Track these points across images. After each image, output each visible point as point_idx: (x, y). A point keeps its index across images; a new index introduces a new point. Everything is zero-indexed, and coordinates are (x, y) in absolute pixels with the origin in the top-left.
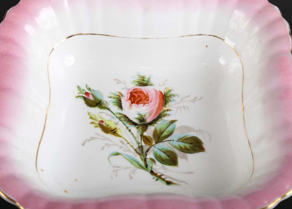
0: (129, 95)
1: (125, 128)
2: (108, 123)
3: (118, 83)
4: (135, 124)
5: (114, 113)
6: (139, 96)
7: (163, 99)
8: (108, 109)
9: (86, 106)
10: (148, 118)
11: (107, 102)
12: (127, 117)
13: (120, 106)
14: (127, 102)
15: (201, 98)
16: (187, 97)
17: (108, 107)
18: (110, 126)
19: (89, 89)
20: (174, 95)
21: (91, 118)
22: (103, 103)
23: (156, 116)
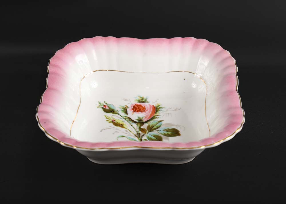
0: (133, 107)
1: (129, 124)
2: (118, 121)
3: (125, 101)
4: (135, 122)
5: (122, 116)
6: (139, 108)
7: (155, 109)
8: (118, 114)
9: (104, 112)
10: (144, 119)
11: (117, 111)
12: (131, 119)
13: (126, 113)
14: (131, 111)
15: (180, 109)
16: (170, 108)
17: (118, 113)
18: (119, 123)
19: (107, 104)
20: (162, 108)
21: (107, 118)
22: (115, 111)
23: (150, 118)
